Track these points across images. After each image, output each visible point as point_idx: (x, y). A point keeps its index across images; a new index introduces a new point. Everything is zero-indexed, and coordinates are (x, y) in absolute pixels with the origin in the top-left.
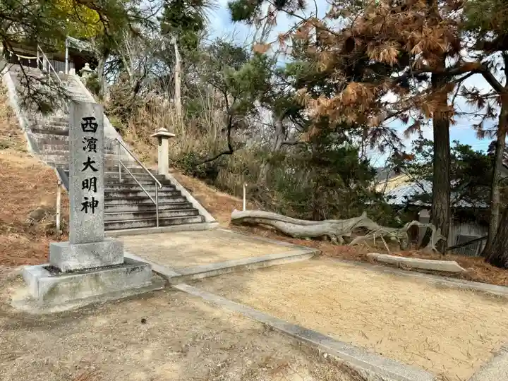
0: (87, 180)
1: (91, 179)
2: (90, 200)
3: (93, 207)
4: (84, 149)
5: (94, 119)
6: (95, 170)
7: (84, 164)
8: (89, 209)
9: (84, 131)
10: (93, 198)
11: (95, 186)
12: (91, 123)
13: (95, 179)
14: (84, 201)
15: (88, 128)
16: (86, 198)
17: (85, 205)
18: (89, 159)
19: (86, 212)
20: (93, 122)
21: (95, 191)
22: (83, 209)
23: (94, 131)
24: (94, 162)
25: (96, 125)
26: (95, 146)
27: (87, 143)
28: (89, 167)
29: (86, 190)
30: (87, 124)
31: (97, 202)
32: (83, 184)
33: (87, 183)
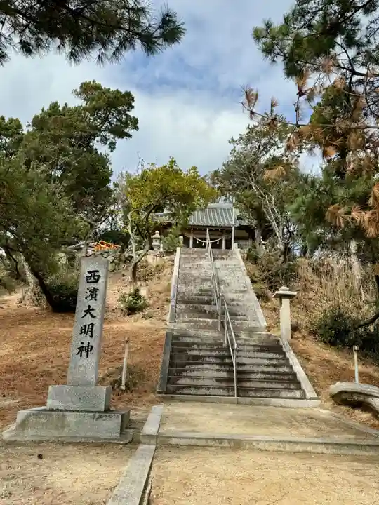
0: (85, 326)
1: (89, 325)
2: (86, 345)
3: (88, 352)
4: (86, 298)
5: (98, 271)
6: (93, 317)
7: (85, 311)
8: (84, 353)
9: (88, 282)
10: (89, 343)
11: (92, 332)
12: (95, 275)
13: (93, 325)
14: (80, 345)
15: (92, 279)
16: (82, 343)
17: (81, 349)
18: (89, 306)
19: (81, 356)
20: (97, 274)
21: (91, 336)
22: (78, 354)
23: (97, 281)
24: (93, 309)
25: (99, 276)
26: (96, 295)
27: (89, 293)
28: (88, 315)
29: (83, 335)
30: (91, 277)
31: (92, 347)
32: (82, 329)
33: (85, 329)
